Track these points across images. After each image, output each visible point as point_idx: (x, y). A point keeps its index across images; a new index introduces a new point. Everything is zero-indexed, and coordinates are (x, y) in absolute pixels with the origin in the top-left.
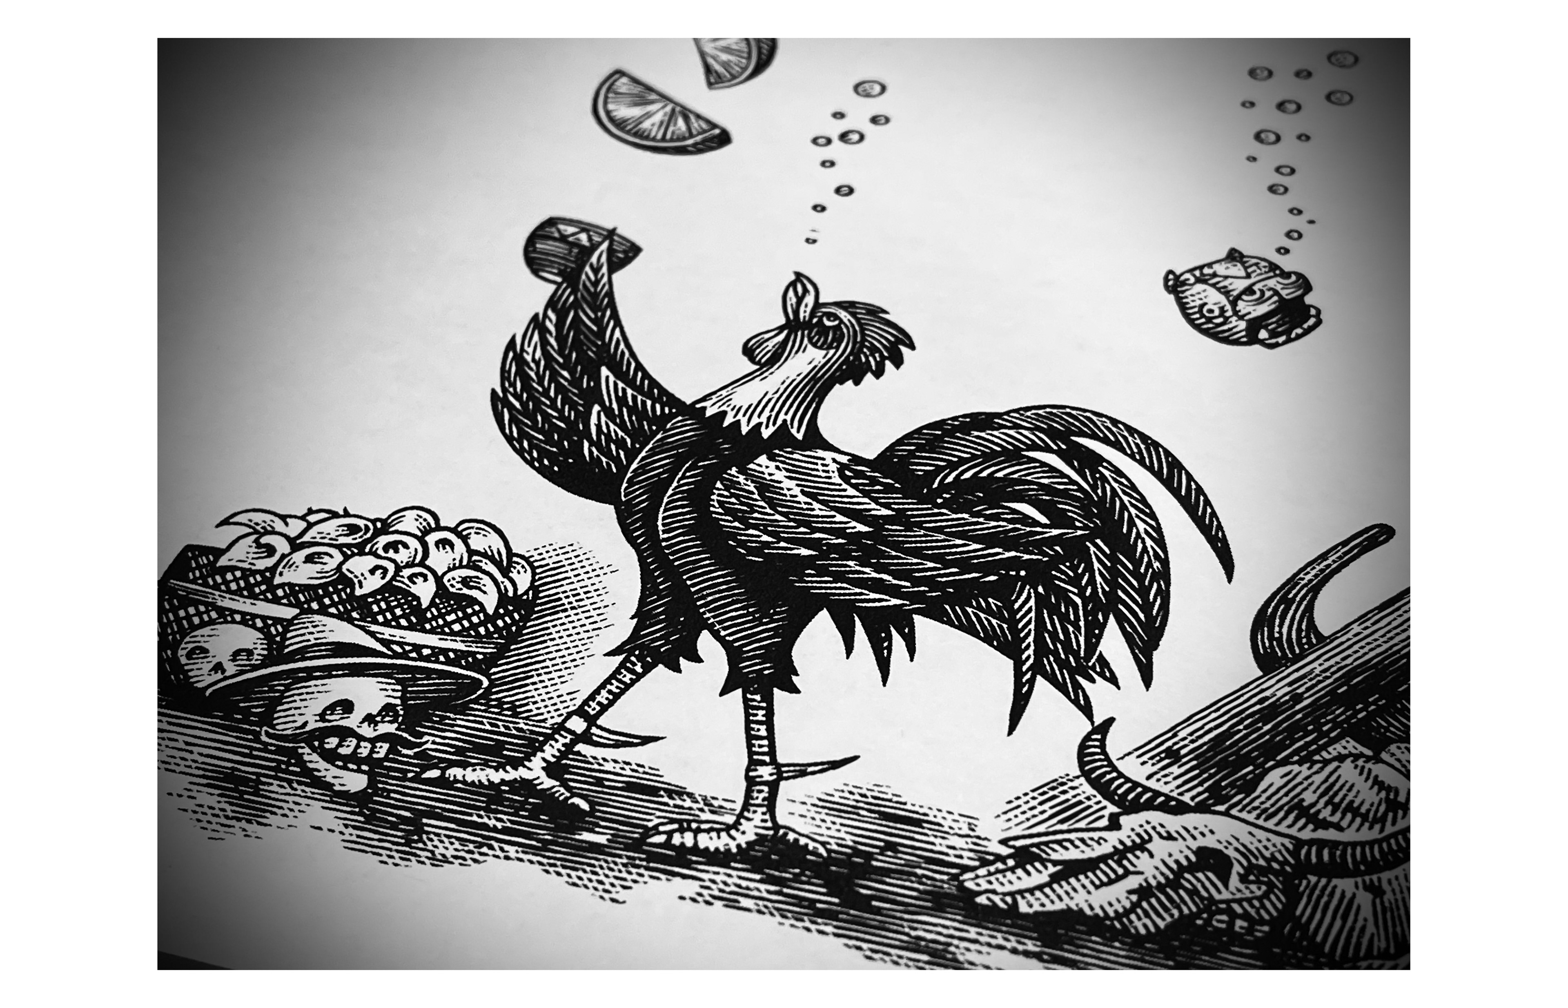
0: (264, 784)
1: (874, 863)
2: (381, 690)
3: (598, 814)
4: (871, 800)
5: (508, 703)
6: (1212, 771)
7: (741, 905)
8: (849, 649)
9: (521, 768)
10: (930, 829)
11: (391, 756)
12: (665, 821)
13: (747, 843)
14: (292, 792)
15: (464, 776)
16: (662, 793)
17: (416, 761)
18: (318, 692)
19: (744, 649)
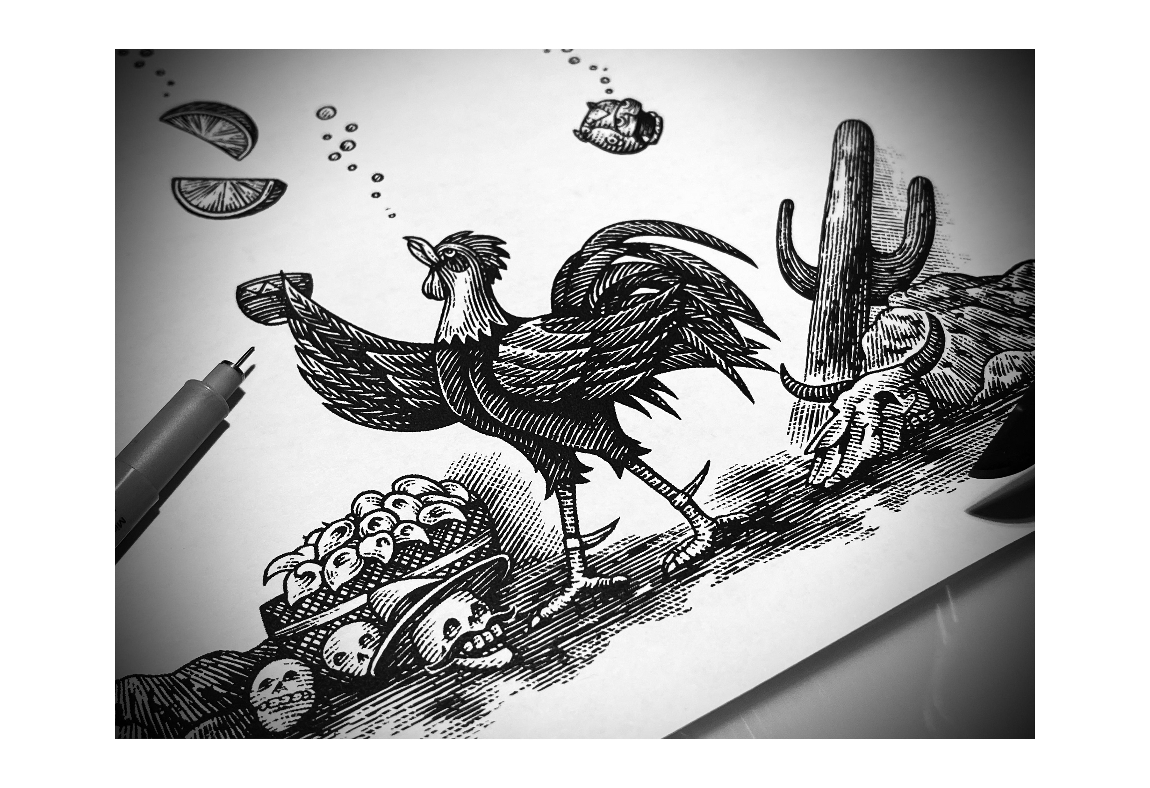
0: (462, 694)
1: (770, 504)
2: (460, 601)
3: (633, 577)
4: (737, 477)
5: (529, 558)
6: (842, 359)
7: (740, 568)
8: (647, 413)
9: (573, 585)
10: (774, 470)
11: (505, 629)
12: (665, 556)
13: (710, 538)
14: (481, 686)
15: (551, 610)
16: (648, 545)
17: (520, 622)
18: (430, 627)
19: (604, 448)
